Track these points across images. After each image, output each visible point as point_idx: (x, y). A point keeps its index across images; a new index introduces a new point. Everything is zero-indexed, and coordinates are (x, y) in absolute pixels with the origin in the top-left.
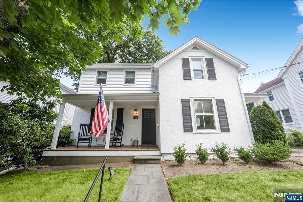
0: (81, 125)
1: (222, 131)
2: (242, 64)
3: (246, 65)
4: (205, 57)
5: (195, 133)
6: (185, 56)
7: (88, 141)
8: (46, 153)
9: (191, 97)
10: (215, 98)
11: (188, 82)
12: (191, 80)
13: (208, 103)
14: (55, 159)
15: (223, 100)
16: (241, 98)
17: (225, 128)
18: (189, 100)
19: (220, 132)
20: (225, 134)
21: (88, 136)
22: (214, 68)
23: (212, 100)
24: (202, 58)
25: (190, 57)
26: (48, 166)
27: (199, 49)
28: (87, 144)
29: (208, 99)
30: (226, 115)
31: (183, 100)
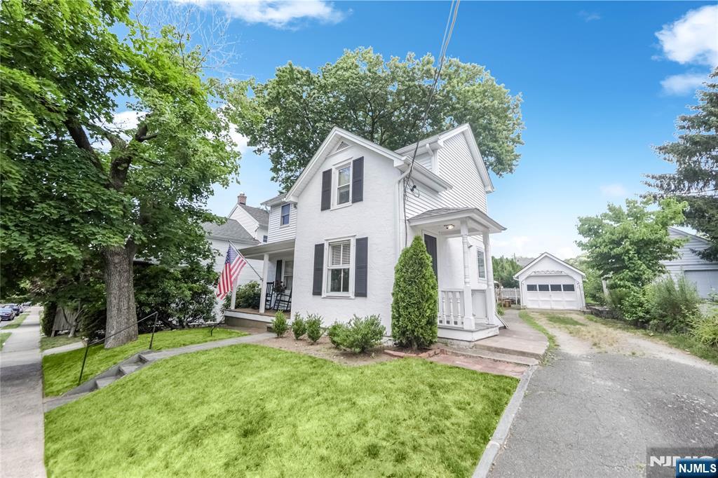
1: (357, 294)
2: (396, 158)
4: (352, 159)
5: (324, 298)
6: (326, 168)
8: (226, 313)
9: (326, 240)
10: (356, 237)
11: (326, 213)
12: (330, 208)
15: (367, 239)
17: (361, 292)
18: (323, 244)
19: (353, 297)
20: (360, 300)
22: (362, 178)
23: (351, 241)
24: (349, 161)
25: (334, 165)
26: (226, 325)
27: (347, 145)
29: (347, 240)
30: (366, 267)
31: (316, 246)
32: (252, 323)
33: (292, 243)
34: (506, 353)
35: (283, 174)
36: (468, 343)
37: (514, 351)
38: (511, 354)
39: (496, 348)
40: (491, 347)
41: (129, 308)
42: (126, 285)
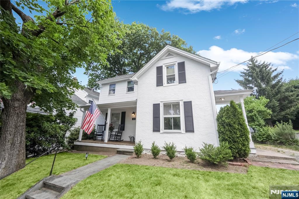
0: (98, 125)
1: (187, 131)
2: (211, 63)
3: (216, 63)
4: (177, 62)
5: (162, 133)
6: (159, 65)
7: (101, 137)
8: (76, 143)
9: (161, 102)
10: (184, 101)
11: (160, 88)
12: (163, 85)
13: (176, 106)
14: (79, 147)
15: (191, 102)
16: (210, 98)
17: (190, 129)
18: (159, 104)
19: (185, 133)
20: (189, 134)
21: (101, 133)
22: (185, 71)
23: (180, 102)
24: (174, 63)
25: (164, 64)
26: (76, 151)
27: (173, 55)
28: (101, 139)
29: (177, 102)
30: (192, 116)
31: (154, 105)
32: (100, 149)
33: (135, 103)
34: (276, 159)
35: (90, 72)
36: (253, 155)
37: (281, 157)
38: (279, 159)
39: (270, 157)
40: (268, 156)
41: (21, 142)
42: (22, 124)
